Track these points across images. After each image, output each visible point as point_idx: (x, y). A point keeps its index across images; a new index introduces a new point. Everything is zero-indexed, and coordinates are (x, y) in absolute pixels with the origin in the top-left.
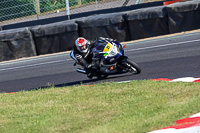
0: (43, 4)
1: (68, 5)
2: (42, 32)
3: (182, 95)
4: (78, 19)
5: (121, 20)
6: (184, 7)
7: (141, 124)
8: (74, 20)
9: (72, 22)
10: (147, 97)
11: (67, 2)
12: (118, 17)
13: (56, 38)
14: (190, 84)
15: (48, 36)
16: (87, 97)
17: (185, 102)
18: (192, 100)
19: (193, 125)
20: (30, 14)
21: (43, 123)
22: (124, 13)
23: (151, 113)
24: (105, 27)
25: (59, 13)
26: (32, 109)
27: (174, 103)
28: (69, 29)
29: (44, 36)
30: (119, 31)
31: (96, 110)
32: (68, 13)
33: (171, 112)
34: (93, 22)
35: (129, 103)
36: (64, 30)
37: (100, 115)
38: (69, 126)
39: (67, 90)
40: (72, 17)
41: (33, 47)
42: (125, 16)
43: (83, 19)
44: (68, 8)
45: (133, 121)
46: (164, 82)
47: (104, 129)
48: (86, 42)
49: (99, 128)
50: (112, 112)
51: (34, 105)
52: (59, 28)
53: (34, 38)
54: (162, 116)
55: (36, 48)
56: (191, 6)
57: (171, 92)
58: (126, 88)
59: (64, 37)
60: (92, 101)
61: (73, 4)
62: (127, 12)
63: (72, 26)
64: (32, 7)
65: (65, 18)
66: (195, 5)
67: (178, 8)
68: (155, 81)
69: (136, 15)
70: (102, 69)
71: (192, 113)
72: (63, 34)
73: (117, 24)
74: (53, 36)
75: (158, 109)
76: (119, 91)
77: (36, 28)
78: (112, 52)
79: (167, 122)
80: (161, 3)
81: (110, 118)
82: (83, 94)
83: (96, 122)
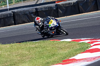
1: (8, 4)
3: (65, 48)
4: (13, 11)
5: (34, 11)
6: (66, 4)
7: (44, 62)
8: (11, 11)
9: (10, 12)
10: (48, 49)
11: (8, 2)
12: (33, 9)
13: (2, 20)
14: (70, 42)
16: (18, 49)
17: (67, 51)
18: (70, 50)
19: (71, 63)
22: (36, 7)
23: (49, 57)
25: (3, 7)
27: (61, 52)
28: (9, 16)
30: (33, 16)
31: (22, 55)
32: (8, 8)
33: (60, 56)
34: (20, 12)
35: (39, 52)
36: (6, 16)
37: (24, 58)
38: (9, 63)
40: (10, 9)
42: (36, 9)
43: (15, 11)
45: (41, 61)
46: (56, 42)
47: (27, 65)
48: (40, 19)
49: (24, 64)
50: (30, 56)
52: (4, 15)
54: (55, 58)
56: (69, 3)
57: (60, 46)
59: (6, 19)
60: (20, 51)
61: (10, 3)
62: (38, 7)
63: (10, 14)
65: (6, 10)
66: (72, 3)
67: (63, 5)
68: (51, 41)
69: (42, 8)
70: (49, 32)
71: (70, 57)
72: (6, 18)
73: (32, 13)
75: (53, 55)
76: (34, 46)
78: (53, 24)
79: (58, 62)
80: (54, 2)
81: (29, 59)
82: (16, 48)
83: (22, 61)
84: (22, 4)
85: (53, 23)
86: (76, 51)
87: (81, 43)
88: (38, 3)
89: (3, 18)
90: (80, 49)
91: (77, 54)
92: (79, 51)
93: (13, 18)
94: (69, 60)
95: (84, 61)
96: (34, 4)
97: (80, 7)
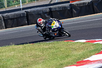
0: (8, 2)
2: (8, 16)
3: (80, 49)
4: (26, 10)
5: (48, 10)
7: (58, 64)
8: (24, 11)
10: (62, 50)
11: (21, 1)
12: (47, 9)
13: (15, 20)
14: (84, 43)
15: (11, 19)
16: (31, 50)
17: (81, 52)
18: (84, 51)
19: (85, 64)
20: (2, 8)
21: (9, 63)
22: (50, 7)
23: (63, 58)
24: (40, 14)
25: (16, 7)
26: (3, 56)
27: (75, 53)
28: (22, 15)
29: (9, 19)
30: (47, 16)
31: (36, 56)
32: (21, 7)
33: (74, 57)
34: (34, 11)
35: (53, 53)
36: (19, 16)
37: (37, 59)
38: (22, 65)
39: (21, 46)
40: (23, 9)
41: (4, 24)
42: (50, 9)
43: (29, 10)
44: (21, 4)
45: (54, 62)
46: (70, 42)
47: (40, 66)
49: (37, 66)
50: (44, 58)
51: (4, 54)
52: (17, 15)
53: (4, 20)
54: (69, 59)
55: (5, 25)
56: (84, 3)
57: (74, 47)
58: (51, 45)
59: (19, 19)
60: (33, 52)
61: (24, 2)
62: (51, 7)
63: (23, 14)
64: (3, 4)
65: (20, 10)
66: (86, 3)
67: (77, 4)
68: (65, 42)
69: (56, 8)
71: (84, 58)
73: (46, 13)
74: (13, 19)
75: (67, 56)
76: (47, 47)
77: (5, 15)
78: (56, 26)
79: (72, 63)
80: (69, 2)
81: (43, 61)
82: (29, 49)
83: (35, 63)
84: (36, 4)
85: (55, 24)
86: (90, 52)
87: (95, 44)
88: (52, 3)
89: (16, 18)
90: (94, 50)
91: (91, 55)
92: (94, 53)
93: (26, 18)
94: (83, 61)
95: (99, 63)
96: (48, 3)
97: (95, 7)
